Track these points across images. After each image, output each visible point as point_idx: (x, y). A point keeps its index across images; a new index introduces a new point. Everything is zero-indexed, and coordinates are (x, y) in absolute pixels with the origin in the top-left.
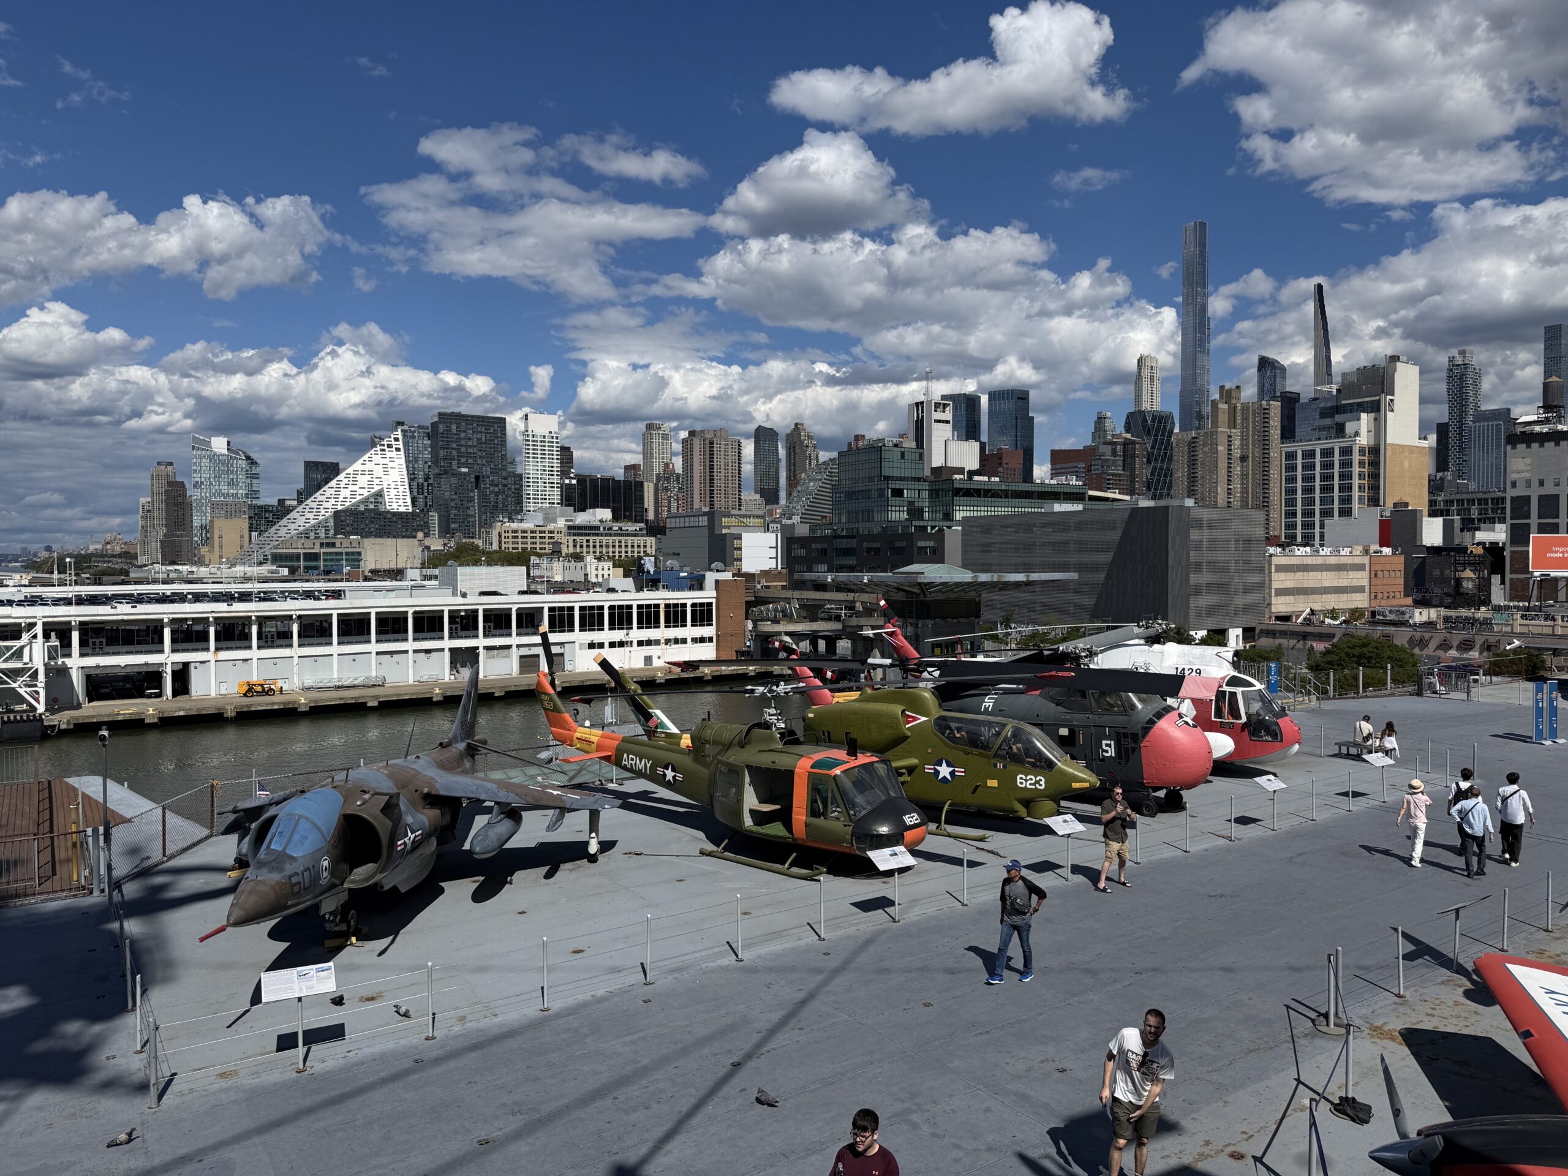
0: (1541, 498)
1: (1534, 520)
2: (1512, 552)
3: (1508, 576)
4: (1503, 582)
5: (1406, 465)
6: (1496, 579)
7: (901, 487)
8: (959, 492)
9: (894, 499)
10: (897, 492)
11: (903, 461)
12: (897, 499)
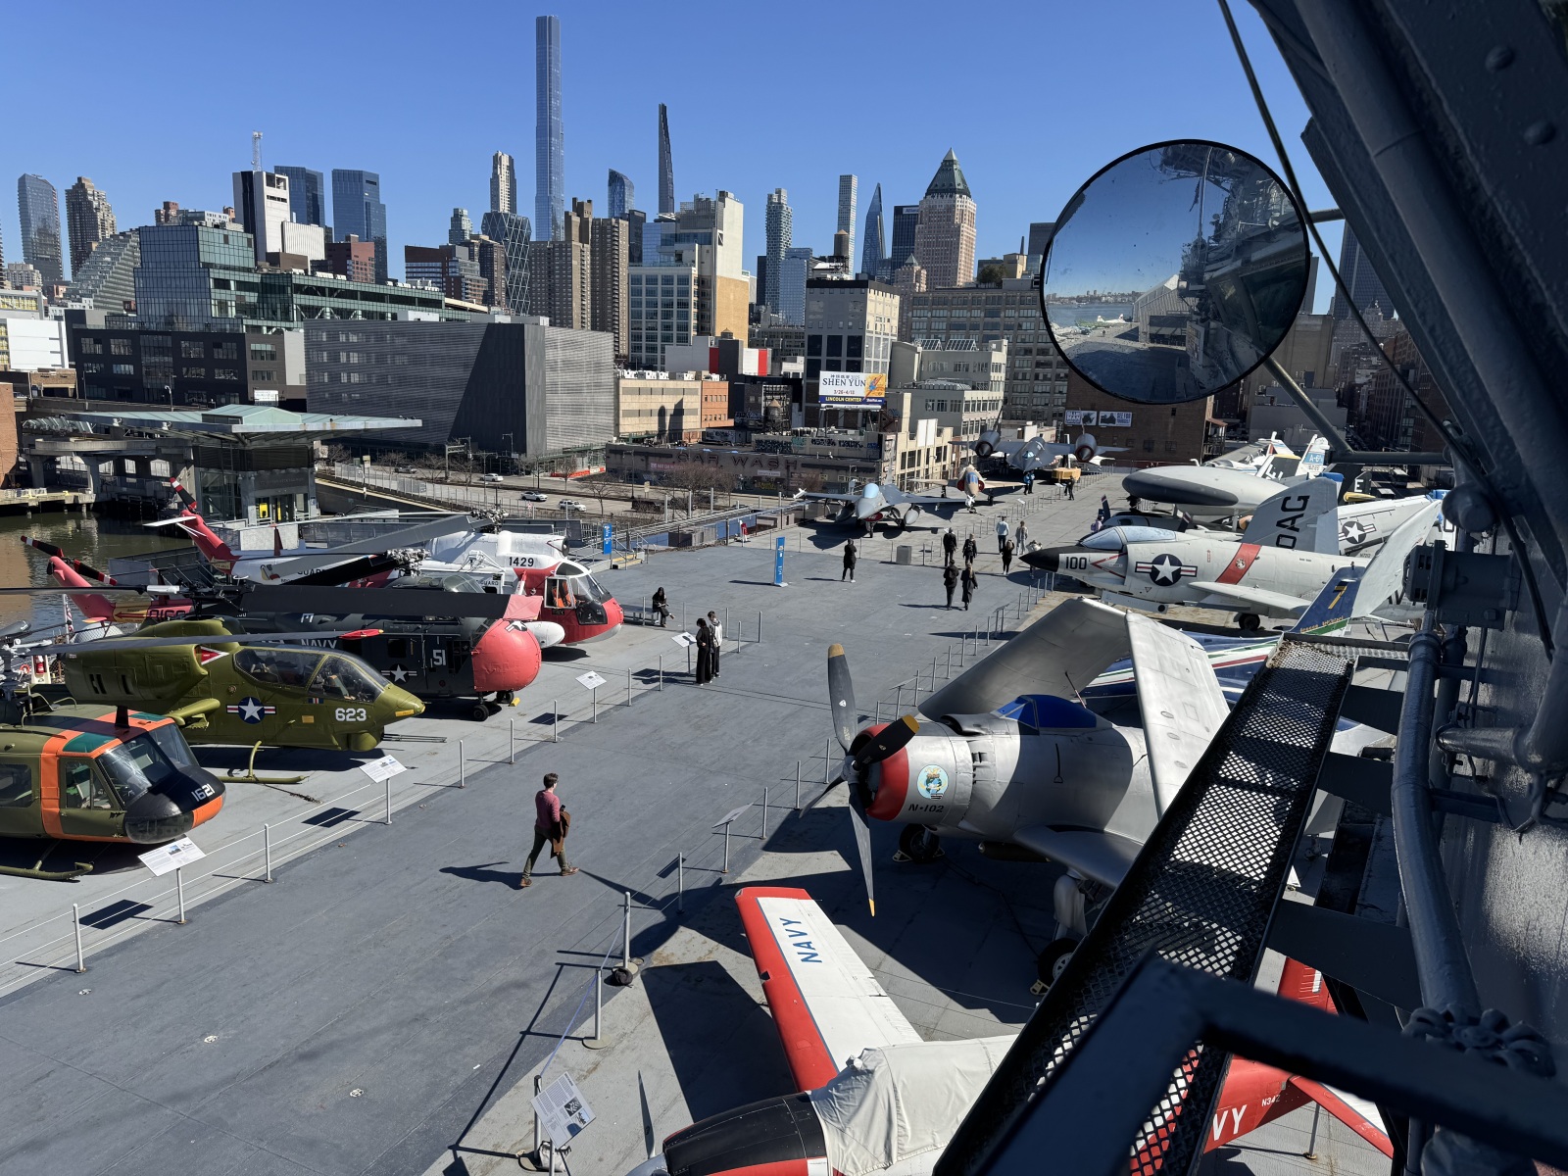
0: (829, 337)
1: (824, 358)
2: (808, 384)
3: (804, 404)
4: (800, 410)
5: (732, 297)
6: (796, 406)
7: (227, 278)
8: (300, 289)
9: (217, 291)
10: (223, 284)
11: (226, 246)
12: (223, 291)
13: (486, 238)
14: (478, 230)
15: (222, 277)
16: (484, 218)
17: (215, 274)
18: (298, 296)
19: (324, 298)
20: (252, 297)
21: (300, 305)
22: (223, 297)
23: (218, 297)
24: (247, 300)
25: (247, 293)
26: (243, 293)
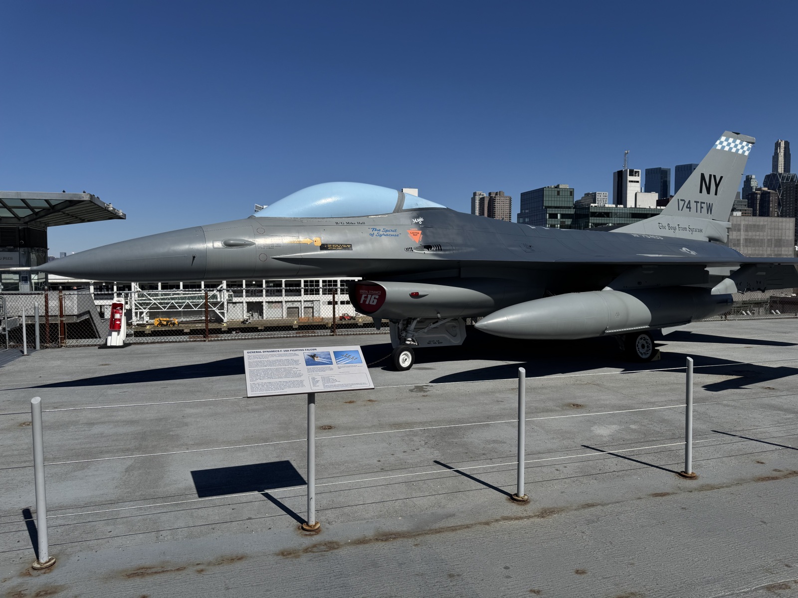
7: (556, 212)
8: (594, 215)
9: (550, 220)
10: (553, 216)
11: (558, 196)
12: (553, 220)
13: (766, 189)
14: (761, 185)
15: (553, 212)
16: (765, 178)
17: (550, 211)
18: (593, 218)
19: (608, 218)
20: (568, 222)
21: (593, 224)
22: (553, 223)
23: (550, 223)
24: (566, 223)
25: (567, 220)
26: (564, 220)
